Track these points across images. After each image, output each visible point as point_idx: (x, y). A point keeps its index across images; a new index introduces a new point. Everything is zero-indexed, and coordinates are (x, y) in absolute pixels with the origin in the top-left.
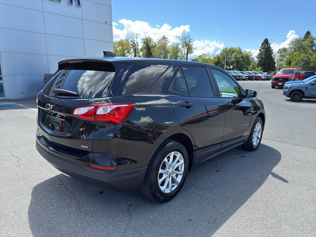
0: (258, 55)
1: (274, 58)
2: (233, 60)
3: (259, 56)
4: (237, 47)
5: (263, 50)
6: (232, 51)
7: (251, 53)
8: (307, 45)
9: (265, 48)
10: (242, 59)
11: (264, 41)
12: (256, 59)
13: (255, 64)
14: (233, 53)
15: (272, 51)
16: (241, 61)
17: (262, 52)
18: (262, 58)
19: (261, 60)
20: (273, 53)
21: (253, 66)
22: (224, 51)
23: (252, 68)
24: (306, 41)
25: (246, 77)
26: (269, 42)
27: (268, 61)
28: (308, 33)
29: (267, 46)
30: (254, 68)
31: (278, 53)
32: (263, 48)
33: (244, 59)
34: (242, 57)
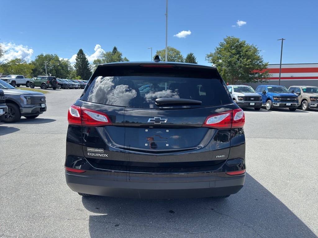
0: (75, 64)
1: (90, 68)
2: (51, 68)
3: (77, 65)
4: (54, 55)
5: (79, 60)
6: (49, 58)
7: (69, 62)
8: (116, 59)
9: (81, 59)
10: (61, 68)
11: (79, 51)
12: (74, 68)
13: (74, 73)
14: (50, 60)
15: (88, 61)
16: (60, 69)
17: (79, 62)
18: (79, 67)
19: (79, 69)
20: (89, 64)
21: (73, 75)
22: (40, 58)
23: (72, 77)
24: (115, 56)
25: (78, 85)
26: (84, 52)
27: (85, 71)
28: (115, 49)
29: (83, 56)
30: (74, 77)
31: (94, 64)
32: (79, 58)
33: (62, 67)
34: (61, 65)
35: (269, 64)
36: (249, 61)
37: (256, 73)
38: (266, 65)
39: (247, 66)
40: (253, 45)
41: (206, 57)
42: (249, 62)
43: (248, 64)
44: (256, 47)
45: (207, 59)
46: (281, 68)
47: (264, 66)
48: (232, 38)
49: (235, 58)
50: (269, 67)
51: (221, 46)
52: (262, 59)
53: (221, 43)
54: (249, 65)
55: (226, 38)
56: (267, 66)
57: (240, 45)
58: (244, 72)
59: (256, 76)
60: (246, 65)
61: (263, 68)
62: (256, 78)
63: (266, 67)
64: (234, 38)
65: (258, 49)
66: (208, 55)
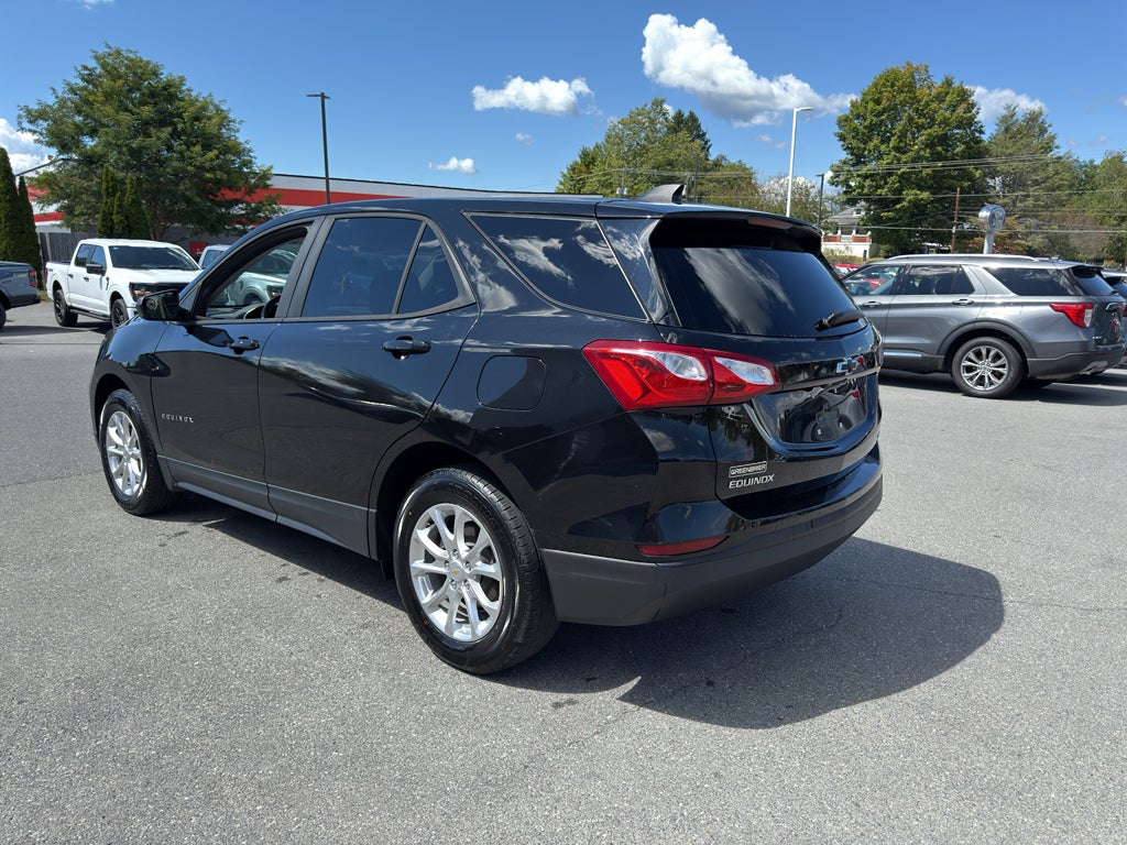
35: (273, 172)
36: (212, 154)
37: (237, 202)
38: (265, 176)
39: (208, 175)
40: (210, 95)
41: (20, 116)
42: (212, 160)
43: (207, 165)
44: (223, 107)
45: (26, 125)
46: (331, 190)
47: (260, 178)
48: (131, 56)
49: (159, 138)
50: (275, 183)
51: (83, 79)
52: (251, 154)
53: (85, 68)
54: (212, 170)
55: (102, 50)
56: (269, 179)
57: (164, 88)
58: (198, 195)
59: (238, 210)
60: (202, 168)
61: (256, 186)
62: (239, 219)
63: (269, 182)
64: (141, 60)
65: (232, 116)
66: (29, 112)
